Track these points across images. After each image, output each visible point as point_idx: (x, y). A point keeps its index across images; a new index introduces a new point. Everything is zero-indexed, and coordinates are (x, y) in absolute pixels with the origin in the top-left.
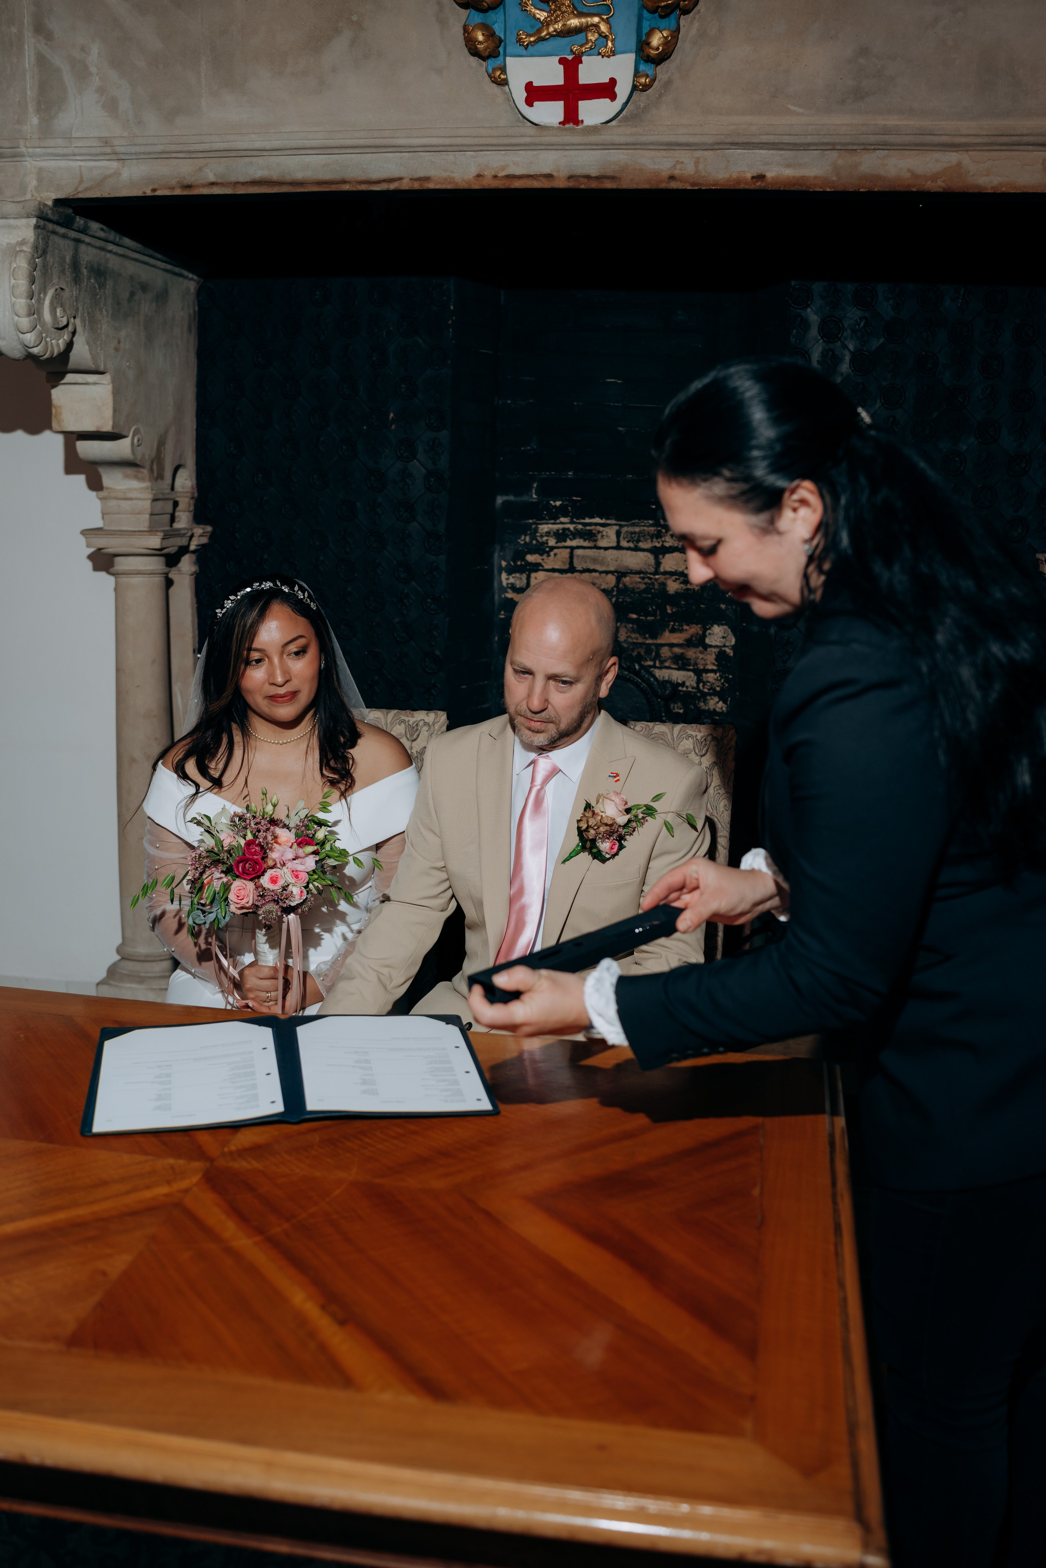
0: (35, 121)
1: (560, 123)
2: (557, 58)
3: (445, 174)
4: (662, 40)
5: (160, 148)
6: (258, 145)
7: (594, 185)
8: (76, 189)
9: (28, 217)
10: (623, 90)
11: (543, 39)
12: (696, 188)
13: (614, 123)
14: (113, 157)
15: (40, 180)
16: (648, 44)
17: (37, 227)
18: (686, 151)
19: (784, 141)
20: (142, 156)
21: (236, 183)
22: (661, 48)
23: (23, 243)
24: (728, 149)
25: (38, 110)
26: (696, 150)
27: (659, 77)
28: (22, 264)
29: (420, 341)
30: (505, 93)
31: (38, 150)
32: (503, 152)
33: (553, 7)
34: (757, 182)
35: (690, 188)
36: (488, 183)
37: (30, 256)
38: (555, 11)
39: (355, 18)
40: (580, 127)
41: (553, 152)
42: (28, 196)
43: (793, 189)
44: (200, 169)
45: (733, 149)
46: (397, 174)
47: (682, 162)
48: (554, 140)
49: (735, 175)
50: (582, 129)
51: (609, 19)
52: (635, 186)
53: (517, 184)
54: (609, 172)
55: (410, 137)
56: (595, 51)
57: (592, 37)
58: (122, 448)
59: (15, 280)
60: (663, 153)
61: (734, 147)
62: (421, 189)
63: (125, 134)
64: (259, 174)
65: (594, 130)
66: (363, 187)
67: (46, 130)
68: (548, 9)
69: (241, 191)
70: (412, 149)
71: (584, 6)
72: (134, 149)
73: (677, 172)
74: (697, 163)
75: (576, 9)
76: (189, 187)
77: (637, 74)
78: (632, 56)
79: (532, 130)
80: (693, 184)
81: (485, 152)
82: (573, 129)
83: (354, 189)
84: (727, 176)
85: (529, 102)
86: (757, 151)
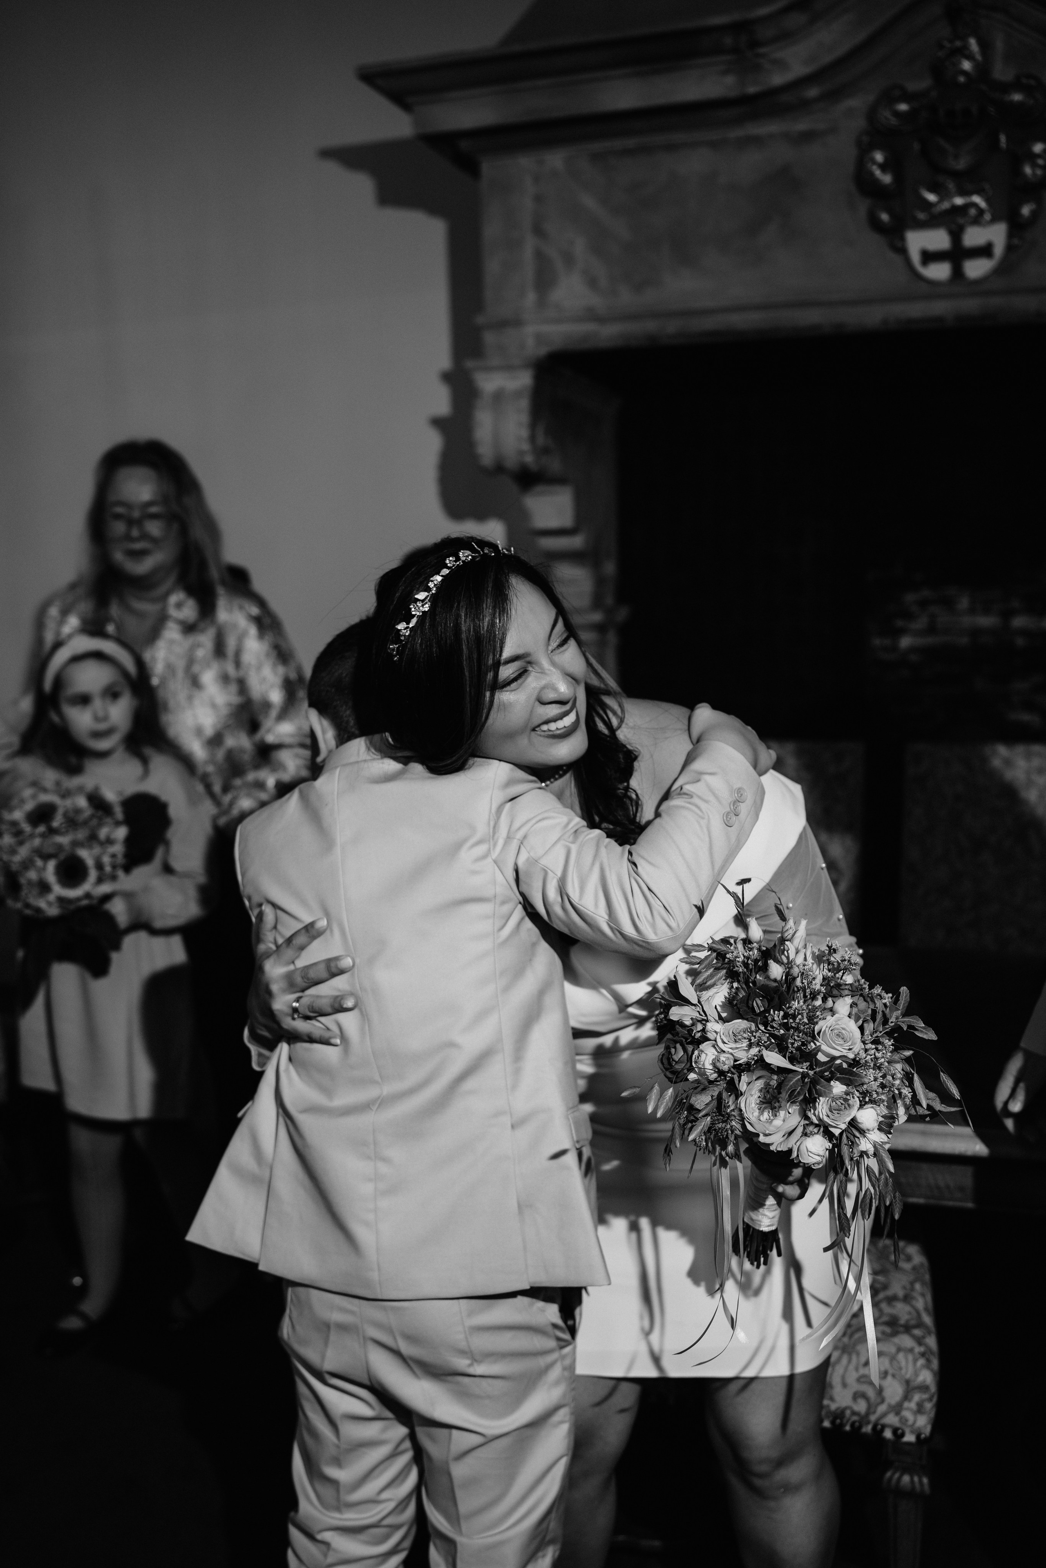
0: (532, 297)
1: (949, 278)
2: (946, 230)
3: (859, 321)
4: (1030, 210)
5: (631, 312)
8: (565, 343)
9: (528, 368)
10: (999, 250)
11: (934, 215)
13: (993, 276)
14: (594, 320)
15: (536, 339)
16: (1018, 214)
17: (534, 375)
20: (618, 319)
22: (1027, 217)
23: (524, 388)
25: (536, 289)
27: (1028, 239)
30: (905, 258)
31: (536, 319)
37: (530, 397)
38: (942, 194)
39: (783, 209)
40: (964, 281)
41: (943, 301)
42: (525, 352)
44: (664, 326)
46: (820, 323)
48: (945, 292)
55: (831, 295)
56: (975, 223)
57: (973, 212)
58: (577, 542)
59: (520, 417)
60: (1032, 296)
62: (839, 331)
63: (604, 303)
68: (937, 193)
70: (832, 304)
72: (611, 314)
76: (654, 338)
77: (1009, 238)
78: (1006, 225)
79: (926, 286)
81: (889, 304)
85: (925, 264)
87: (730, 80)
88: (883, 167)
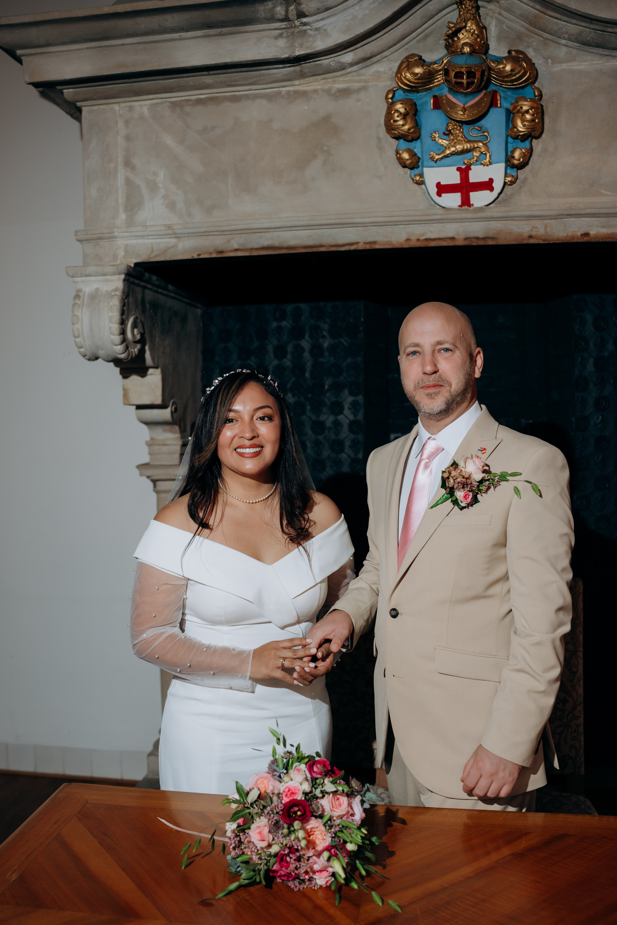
0: (123, 216)
1: (459, 206)
2: (455, 168)
3: (386, 239)
4: (522, 154)
5: (203, 230)
6: (266, 225)
7: (481, 243)
8: (149, 256)
9: (120, 274)
10: (498, 186)
11: (447, 156)
12: (546, 242)
13: (492, 205)
14: (173, 236)
15: (126, 251)
16: (514, 157)
17: (124, 280)
18: (539, 221)
19: (601, 212)
20: (192, 235)
21: (252, 249)
22: (521, 160)
23: (116, 290)
24: (565, 218)
25: (126, 210)
26: (545, 219)
27: (519, 177)
28: (116, 303)
29: (343, 340)
30: (422, 189)
31: (126, 234)
32: (423, 225)
33: (452, 138)
34: (584, 237)
35: (542, 242)
36: (413, 244)
37: (120, 298)
38: (453, 140)
39: (325, 148)
40: (472, 208)
41: (455, 224)
42: (118, 262)
43: (607, 240)
44: (229, 241)
45: (568, 218)
46: (355, 241)
47: (537, 227)
48: (456, 216)
49: (570, 234)
50: (473, 209)
51: (487, 144)
52: (507, 243)
53: (432, 244)
54: (491, 235)
55: (363, 218)
56: (479, 163)
57: (476, 154)
58: (166, 414)
59: (112, 312)
60: (524, 222)
61: (569, 217)
62: (371, 248)
63: (180, 222)
64: (266, 243)
65: (480, 209)
66: (334, 249)
67: (130, 222)
68: (448, 139)
69: (255, 253)
70: (364, 225)
71: (471, 137)
72: (186, 231)
73: (533, 233)
74: (546, 227)
75: (466, 139)
76: (221, 252)
77: (506, 175)
78: (503, 165)
79: (441, 211)
80: (544, 240)
81: (411, 225)
82: (468, 209)
83: (328, 250)
84: (565, 234)
85: (439, 194)
86: (583, 219)
87: (282, 42)
88: (404, 116)
